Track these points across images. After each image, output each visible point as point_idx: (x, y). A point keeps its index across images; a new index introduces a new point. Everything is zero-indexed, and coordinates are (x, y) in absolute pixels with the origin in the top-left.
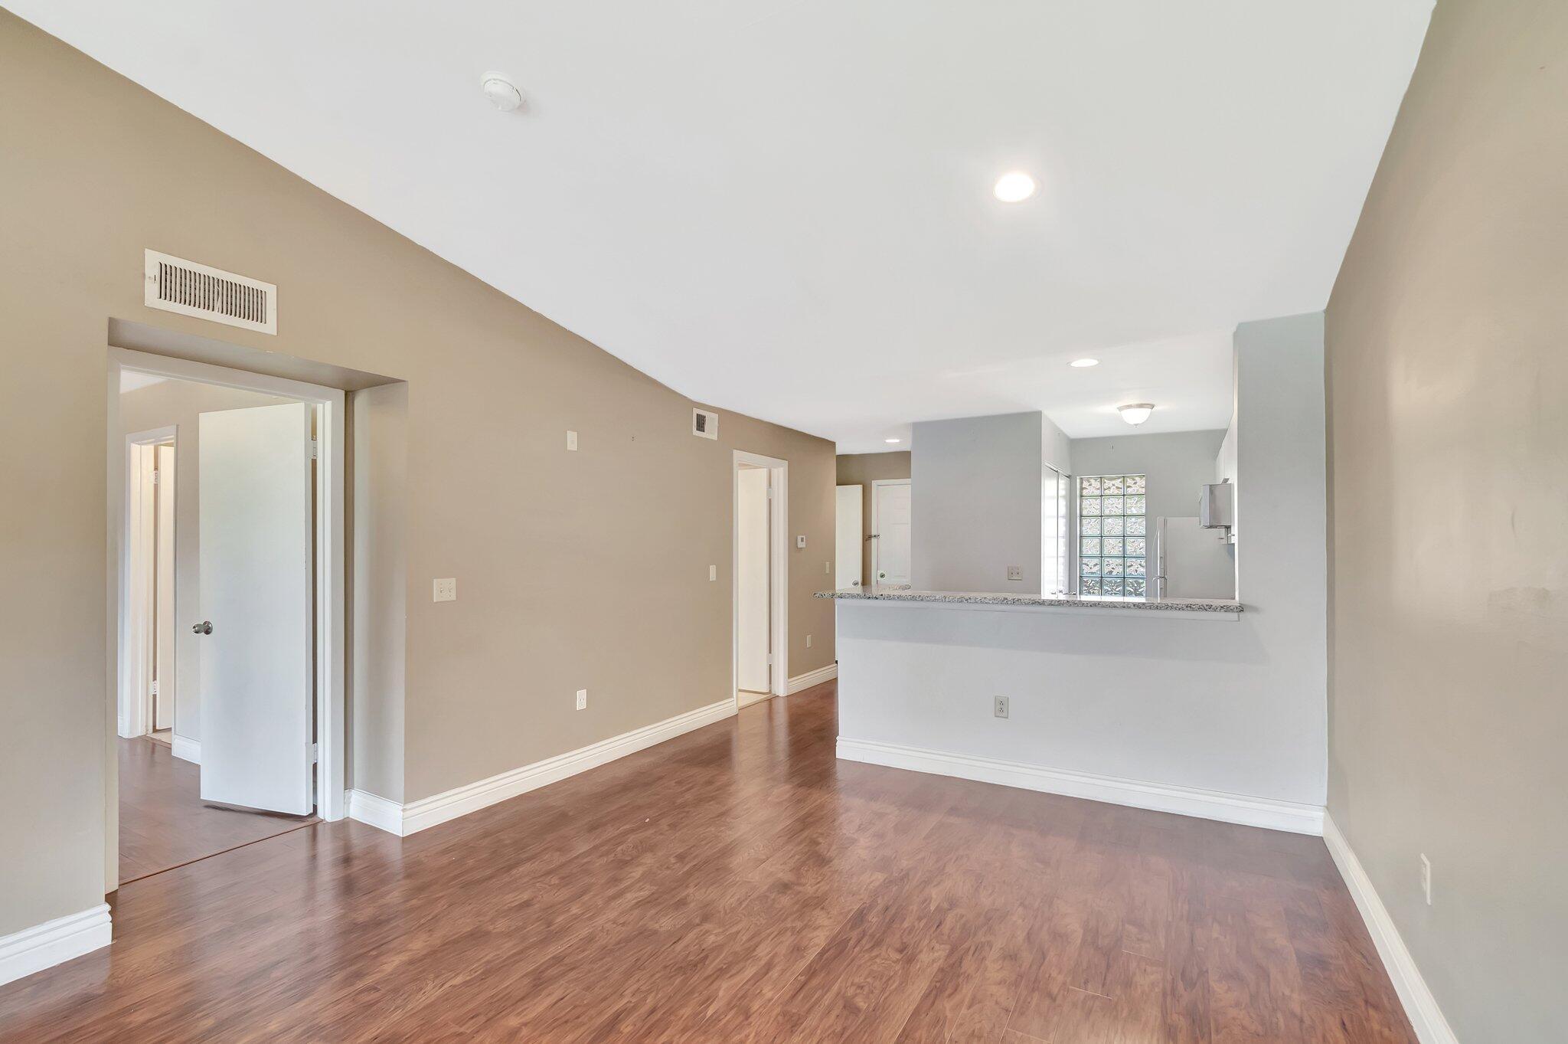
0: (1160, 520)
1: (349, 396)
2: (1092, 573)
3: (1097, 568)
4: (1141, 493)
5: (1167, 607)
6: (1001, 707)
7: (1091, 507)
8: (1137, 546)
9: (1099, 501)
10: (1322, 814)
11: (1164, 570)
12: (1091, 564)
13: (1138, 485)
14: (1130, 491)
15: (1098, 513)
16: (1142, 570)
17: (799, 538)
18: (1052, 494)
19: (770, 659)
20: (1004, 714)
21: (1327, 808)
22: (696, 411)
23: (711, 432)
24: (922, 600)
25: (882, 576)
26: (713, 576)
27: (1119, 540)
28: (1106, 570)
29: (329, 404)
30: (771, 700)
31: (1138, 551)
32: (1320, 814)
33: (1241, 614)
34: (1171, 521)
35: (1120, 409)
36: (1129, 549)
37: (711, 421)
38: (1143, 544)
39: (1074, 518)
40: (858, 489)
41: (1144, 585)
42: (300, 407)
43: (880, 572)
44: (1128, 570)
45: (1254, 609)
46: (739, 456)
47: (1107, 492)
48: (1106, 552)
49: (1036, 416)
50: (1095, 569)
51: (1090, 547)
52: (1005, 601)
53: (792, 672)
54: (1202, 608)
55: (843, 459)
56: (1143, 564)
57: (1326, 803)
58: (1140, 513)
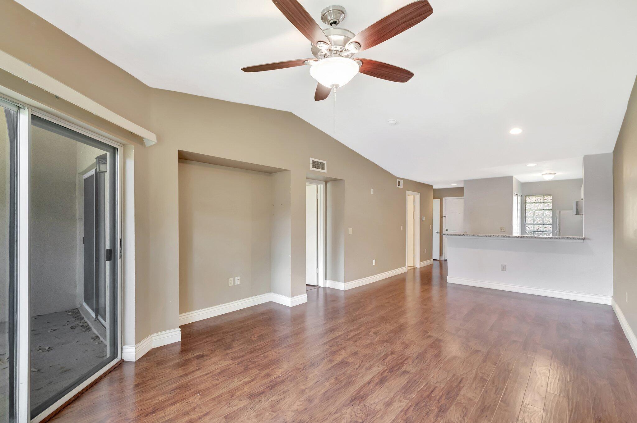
0: (558, 212)
1: (326, 183)
2: (530, 230)
3: (532, 228)
4: (550, 201)
5: (560, 238)
6: (503, 268)
7: (529, 206)
8: (549, 221)
9: (533, 205)
10: (611, 298)
11: (559, 229)
12: (529, 227)
13: (549, 199)
14: (546, 201)
15: (533, 209)
16: (551, 229)
17: (423, 217)
18: (516, 202)
19: (414, 256)
20: (504, 270)
21: (613, 297)
22: (398, 180)
23: (401, 186)
24: (477, 236)
25: (447, 230)
26: (402, 229)
27: (541, 218)
28: (536, 229)
29: (322, 185)
30: (414, 269)
31: (549, 222)
32: (611, 299)
33: (585, 240)
34: (562, 212)
35: (543, 175)
36: (545, 221)
37: (402, 182)
38: (551, 220)
39: (523, 210)
40: (438, 201)
41: (551, 234)
42: (315, 186)
43: (446, 229)
44: (545, 229)
45: (589, 239)
46: (408, 192)
47: (536, 201)
48: (535, 223)
49: (512, 177)
50: (531, 229)
51: (529, 221)
52: (505, 237)
53: (421, 260)
54: (571, 239)
55: (435, 190)
56: (551, 227)
57: (612, 295)
58: (550, 209)
